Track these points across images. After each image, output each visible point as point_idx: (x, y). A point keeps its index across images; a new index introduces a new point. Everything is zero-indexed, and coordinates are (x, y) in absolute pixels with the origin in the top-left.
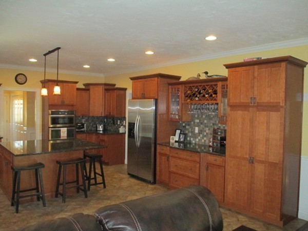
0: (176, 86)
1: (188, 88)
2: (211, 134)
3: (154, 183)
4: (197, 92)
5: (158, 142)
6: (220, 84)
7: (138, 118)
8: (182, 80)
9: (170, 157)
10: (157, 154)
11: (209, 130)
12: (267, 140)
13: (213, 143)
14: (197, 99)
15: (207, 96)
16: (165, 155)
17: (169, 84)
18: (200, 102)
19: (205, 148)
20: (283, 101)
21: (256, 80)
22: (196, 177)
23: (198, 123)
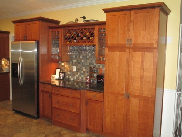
0: (56, 30)
1: (67, 31)
2: (88, 72)
3: (38, 117)
4: (75, 34)
5: (41, 81)
6: (97, 28)
7: (21, 59)
8: (61, 24)
9: (52, 94)
10: (40, 92)
11: (86, 68)
12: (142, 77)
13: (90, 80)
14: (75, 41)
15: (84, 38)
16: (47, 92)
17: (50, 28)
18: (78, 44)
19: (82, 85)
20: (156, 42)
21: (132, 24)
22: (77, 111)
23: (76, 63)
